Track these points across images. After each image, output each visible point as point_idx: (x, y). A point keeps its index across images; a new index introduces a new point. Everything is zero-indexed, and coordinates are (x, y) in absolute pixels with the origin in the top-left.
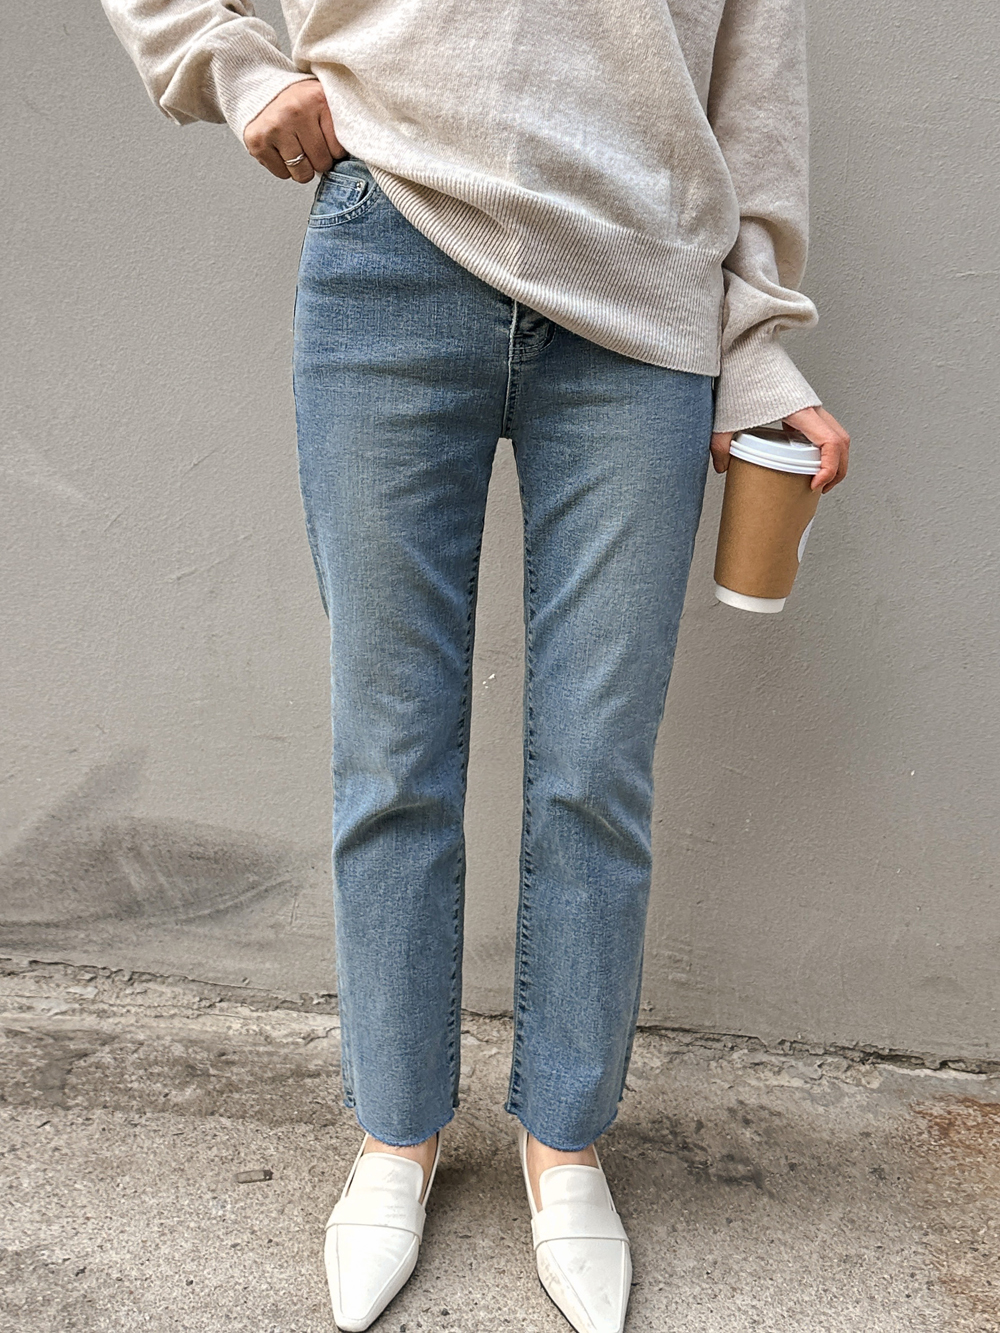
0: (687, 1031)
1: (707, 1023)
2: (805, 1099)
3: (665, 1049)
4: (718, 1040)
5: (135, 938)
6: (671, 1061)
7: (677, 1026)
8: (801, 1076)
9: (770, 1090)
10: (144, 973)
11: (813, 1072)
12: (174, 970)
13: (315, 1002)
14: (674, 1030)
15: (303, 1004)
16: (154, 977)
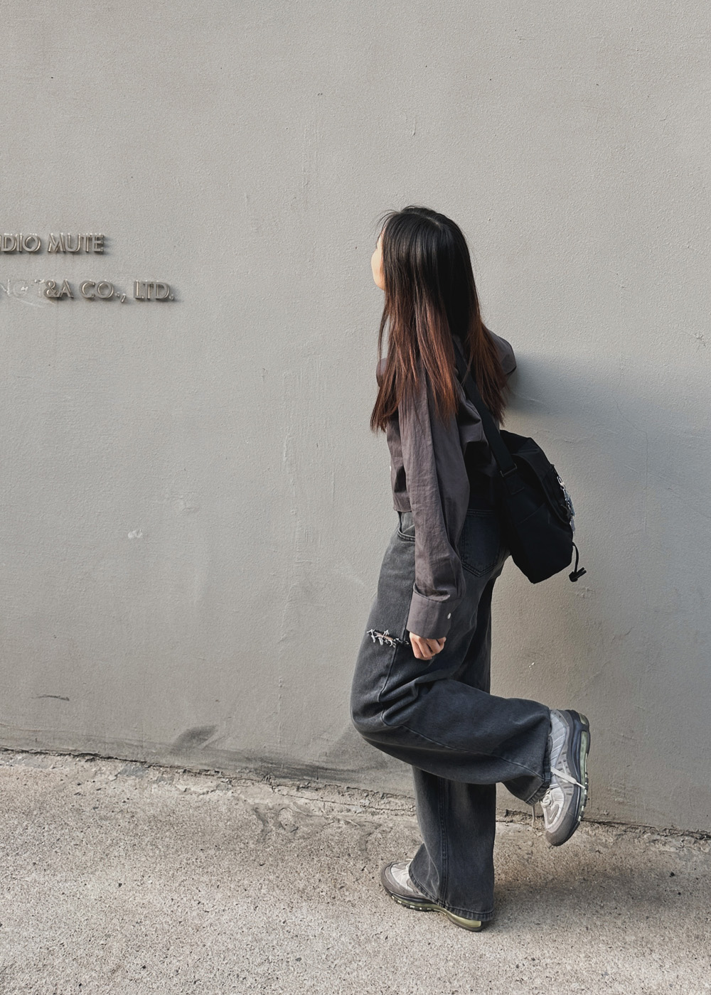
0: (623, 824)
1: (632, 821)
2: (676, 858)
3: (614, 833)
4: (637, 828)
5: (384, 778)
6: (617, 839)
7: (618, 821)
8: (674, 846)
9: (662, 853)
10: (388, 794)
11: (678, 844)
12: (401, 793)
14: (618, 823)
16: (393, 796)
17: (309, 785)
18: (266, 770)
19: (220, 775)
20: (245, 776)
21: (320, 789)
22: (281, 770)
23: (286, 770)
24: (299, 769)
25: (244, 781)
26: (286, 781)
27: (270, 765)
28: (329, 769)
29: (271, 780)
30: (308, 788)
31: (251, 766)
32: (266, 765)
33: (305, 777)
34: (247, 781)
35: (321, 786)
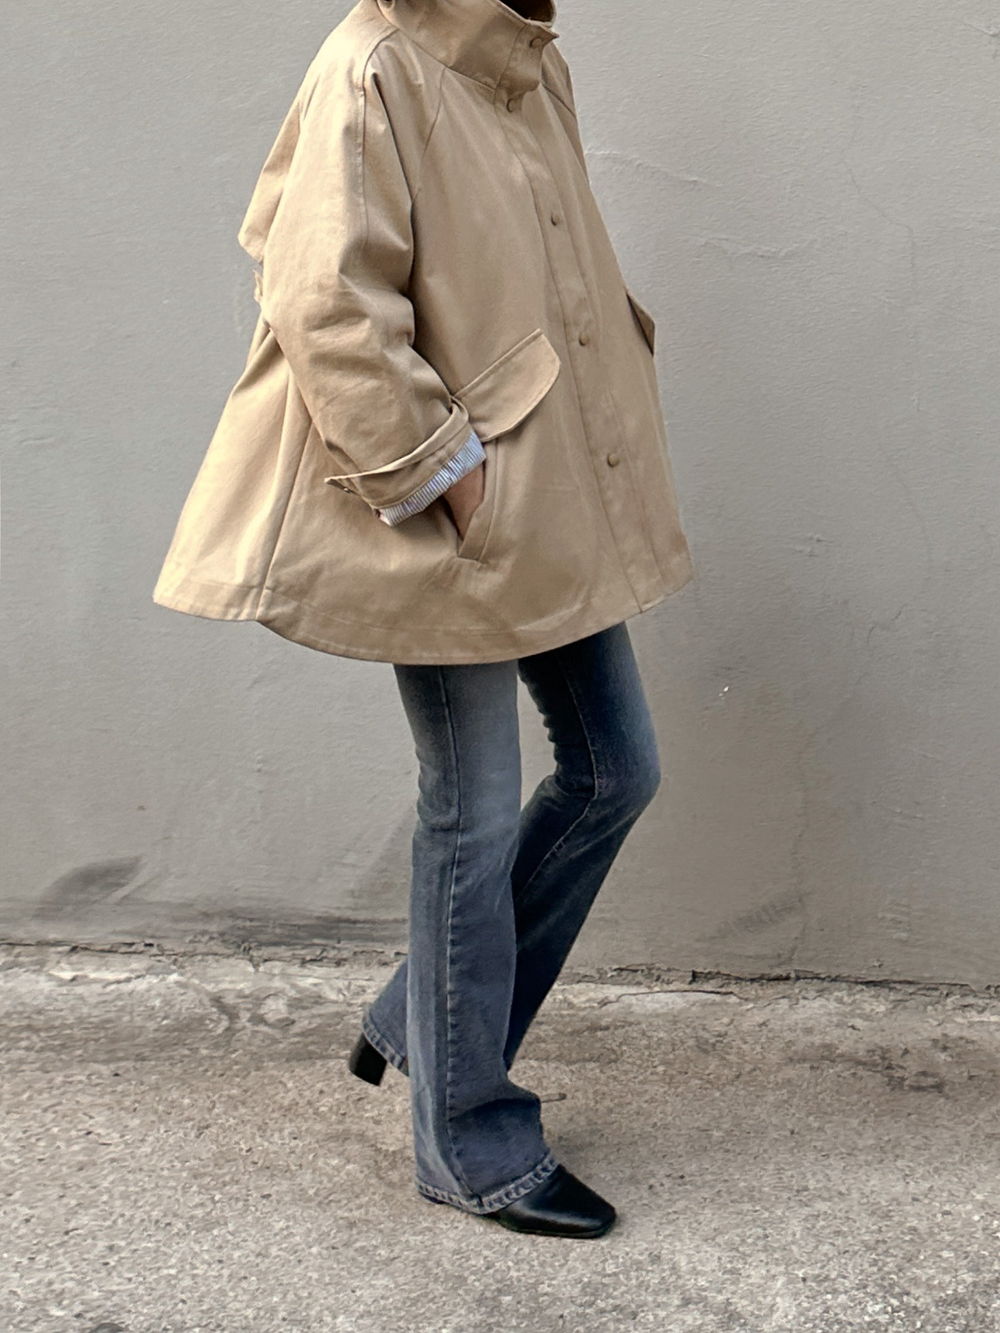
0: (910, 983)
1: (926, 975)
4: (936, 989)
6: (894, 1007)
7: (901, 978)
13: (609, 975)
14: (900, 982)
15: (600, 978)
17: (325, 954)
18: (240, 932)
19: (154, 950)
20: (201, 948)
21: (345, 960)
22: (269, 930)
23: (278, 931)
24: (304, 926)
25: (200, 957)
26: (282, 951)
27: (248, 923)
28: (359, 922)
29: (251, 952)
30: (321, 960)
31: (213, 928)
32: (240, 923)
33: (316, 941)
34: (206, 958)
35: (345, 954)
